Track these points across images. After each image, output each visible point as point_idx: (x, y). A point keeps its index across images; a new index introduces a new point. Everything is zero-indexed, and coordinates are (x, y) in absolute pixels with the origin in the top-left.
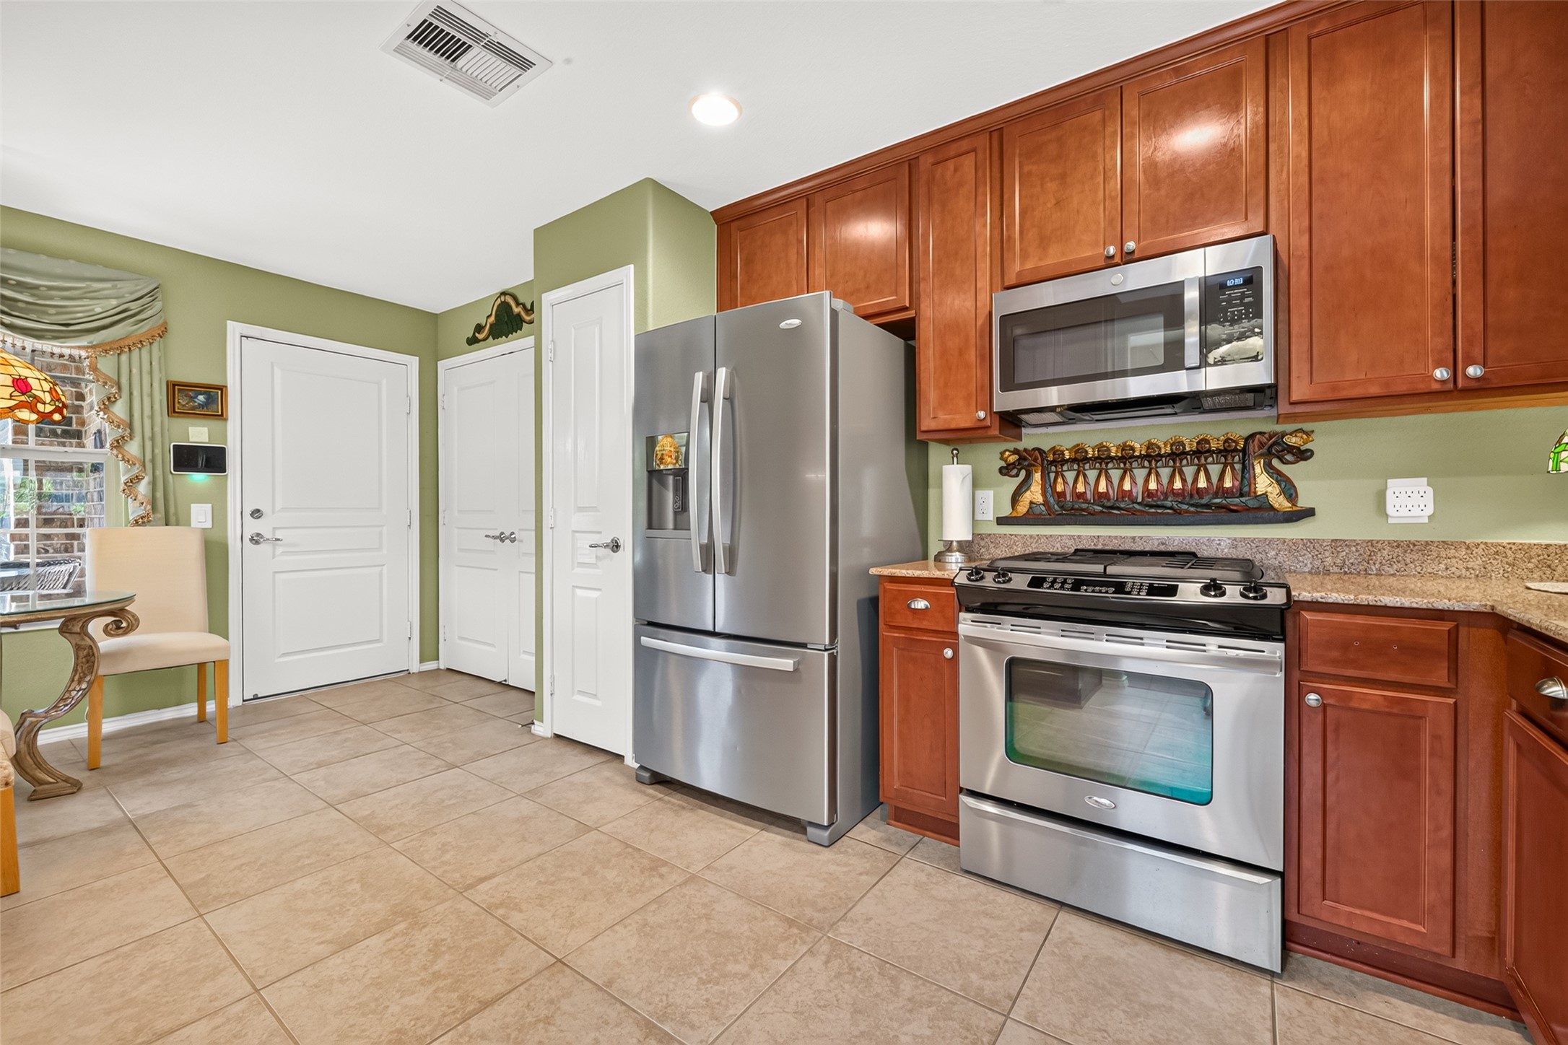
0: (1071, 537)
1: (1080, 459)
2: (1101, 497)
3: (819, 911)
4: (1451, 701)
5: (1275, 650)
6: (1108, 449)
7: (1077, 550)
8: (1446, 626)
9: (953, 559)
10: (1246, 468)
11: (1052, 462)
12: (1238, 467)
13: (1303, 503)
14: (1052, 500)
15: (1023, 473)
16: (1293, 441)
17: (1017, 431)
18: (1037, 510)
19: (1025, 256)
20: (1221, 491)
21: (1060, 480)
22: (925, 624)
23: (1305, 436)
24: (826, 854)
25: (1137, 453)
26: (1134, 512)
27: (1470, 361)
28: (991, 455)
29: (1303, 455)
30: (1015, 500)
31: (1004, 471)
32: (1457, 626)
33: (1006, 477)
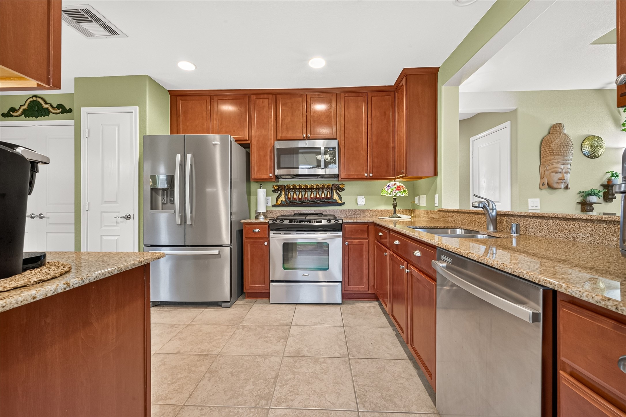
0: (292, 210)
1: (294, 188)
2: (300, 199)
3: (235, 321)
4: (368, 240)
5: (340, 233)
6: (302, 186)
7: (295, 214)
8: (367, 226)
9: (261, 218)
10: (332, 192)
11: (287, 189)
12: (330, 192)
13: (343, 201)
14: (287, 200)
15: (279, 192)
16: (341, 186)
17: (278, 179)
18: (283, 203)
19: (283, 132)
20: (327, 198)
21: (289, 194)
22: (258, 236)
23: (343, 185)
24: (229, 310)
25: (308, 188)
26: (308, 203)
27: (370, 173)
28: (270, 186)
29: (343, 190)
30: (277, 200)
31: (274, 191)
32: (368, 226)
33: (275, 193)
